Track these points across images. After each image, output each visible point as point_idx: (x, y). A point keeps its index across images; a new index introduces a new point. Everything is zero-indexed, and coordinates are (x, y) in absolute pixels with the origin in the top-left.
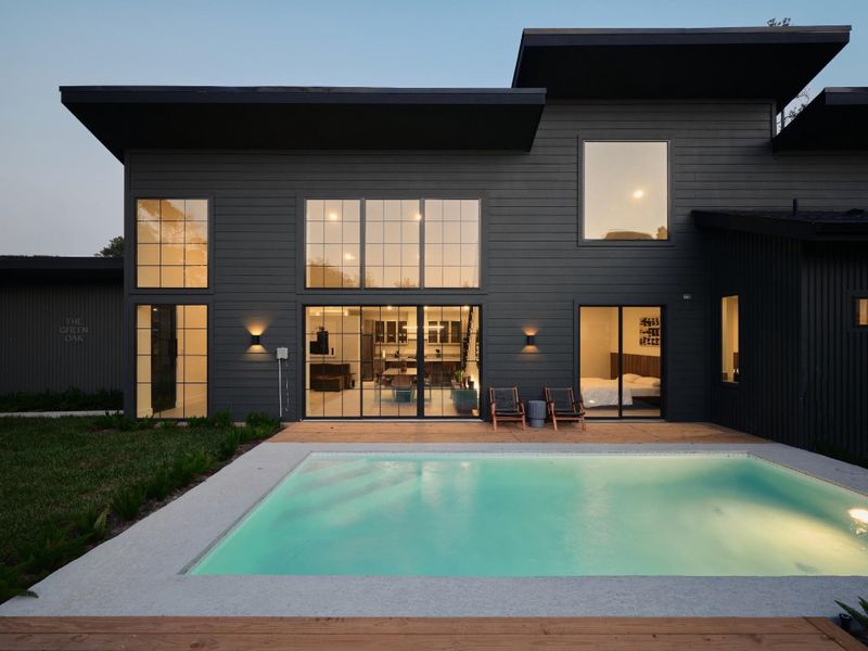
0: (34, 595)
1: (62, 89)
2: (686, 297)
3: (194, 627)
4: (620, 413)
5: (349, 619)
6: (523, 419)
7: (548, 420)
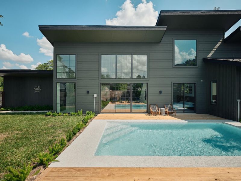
0: (58, 161)
1: (39, 26)
2: (201, 81)
3: (105, 170)
4: (184, 112)
5: (145, 168)
6: (160, 113)
7: (166, 113)
